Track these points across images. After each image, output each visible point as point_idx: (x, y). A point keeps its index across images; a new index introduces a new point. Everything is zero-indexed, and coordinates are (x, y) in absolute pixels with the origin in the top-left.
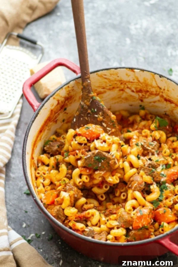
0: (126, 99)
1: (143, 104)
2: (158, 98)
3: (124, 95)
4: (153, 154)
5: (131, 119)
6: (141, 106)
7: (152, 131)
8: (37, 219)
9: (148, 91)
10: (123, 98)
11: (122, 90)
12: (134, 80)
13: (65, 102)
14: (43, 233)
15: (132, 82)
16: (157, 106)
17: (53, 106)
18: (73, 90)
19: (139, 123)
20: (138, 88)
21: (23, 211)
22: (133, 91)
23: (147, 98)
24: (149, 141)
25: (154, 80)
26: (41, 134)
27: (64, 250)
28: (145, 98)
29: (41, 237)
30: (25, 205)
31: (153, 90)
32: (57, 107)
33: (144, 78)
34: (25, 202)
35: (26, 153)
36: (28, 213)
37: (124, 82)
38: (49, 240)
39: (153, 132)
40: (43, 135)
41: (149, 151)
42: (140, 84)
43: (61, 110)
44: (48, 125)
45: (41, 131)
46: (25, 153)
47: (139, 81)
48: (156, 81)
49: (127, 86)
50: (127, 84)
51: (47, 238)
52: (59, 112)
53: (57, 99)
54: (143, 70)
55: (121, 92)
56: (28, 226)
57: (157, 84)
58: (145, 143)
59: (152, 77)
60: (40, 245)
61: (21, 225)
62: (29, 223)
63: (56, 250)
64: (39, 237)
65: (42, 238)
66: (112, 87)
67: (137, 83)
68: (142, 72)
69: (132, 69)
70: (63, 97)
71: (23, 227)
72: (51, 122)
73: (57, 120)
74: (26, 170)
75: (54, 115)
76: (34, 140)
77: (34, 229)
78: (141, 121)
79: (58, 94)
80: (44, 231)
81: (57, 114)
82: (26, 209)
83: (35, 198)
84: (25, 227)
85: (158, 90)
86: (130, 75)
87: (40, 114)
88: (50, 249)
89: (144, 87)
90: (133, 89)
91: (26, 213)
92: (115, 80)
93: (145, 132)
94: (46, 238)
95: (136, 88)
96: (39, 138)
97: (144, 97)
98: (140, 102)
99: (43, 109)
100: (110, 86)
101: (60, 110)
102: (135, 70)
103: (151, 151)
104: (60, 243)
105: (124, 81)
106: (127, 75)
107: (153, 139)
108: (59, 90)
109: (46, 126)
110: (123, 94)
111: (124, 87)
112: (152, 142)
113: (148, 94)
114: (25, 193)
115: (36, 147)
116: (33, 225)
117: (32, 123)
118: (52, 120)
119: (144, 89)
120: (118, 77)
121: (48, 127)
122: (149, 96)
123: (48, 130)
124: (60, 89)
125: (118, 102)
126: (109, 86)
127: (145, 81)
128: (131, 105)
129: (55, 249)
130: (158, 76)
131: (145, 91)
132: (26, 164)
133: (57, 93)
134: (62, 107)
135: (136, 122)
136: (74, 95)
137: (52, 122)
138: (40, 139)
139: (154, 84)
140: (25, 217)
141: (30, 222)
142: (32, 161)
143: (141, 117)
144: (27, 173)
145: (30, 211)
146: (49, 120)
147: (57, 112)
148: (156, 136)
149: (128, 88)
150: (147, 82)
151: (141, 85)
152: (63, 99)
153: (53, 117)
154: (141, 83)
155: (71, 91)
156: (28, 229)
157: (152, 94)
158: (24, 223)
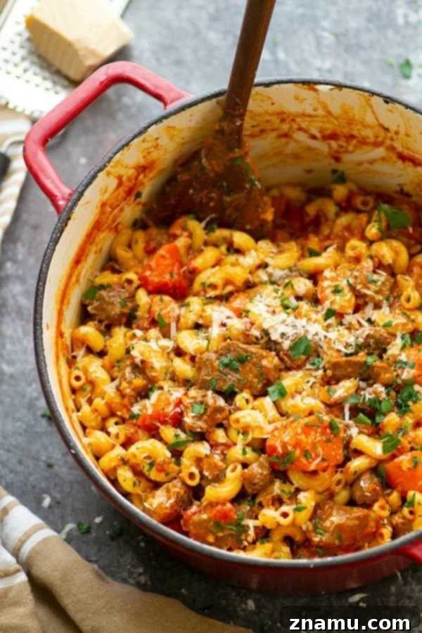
0: (296, 156)
1: (340, 167)
2: (380, 152)
3: (291, 148)
4: (378, 306)
5: (311, 210)
6: (334, 171)
7: (371, 243)
8: (79, 483)
9: (353, 137)
10: (287, 155)
11: (286, 135)
12: (315, 110)
13: (137, 178)
14: (98, 520)
15: (310, 116)
16: (378, 173)
17: (106, 191)
18: (156, 146)
19: (334, 221)
20: (326, 130)
21: (41, 464)
22: (314, 137)
23: (352, 152)
24: (365, 273)
25: (368, 108)
26: (80, 266)
27: (153, 563)
28: (347, 151)
29: (92, 531)
30: (46, 449)
31: (369, 134)
32: (116, 193)
33: (344, 105)
34: (46, 441)
35: (44, 326)
36: (56, 468)
37: (288, 117)
38: (113, 538)
39: (375, 247)
40: (83, 267)
41: (367, 300)
42: (332, 119)
43: (128, 199)
44: (97, 240)
45: (78, 261)
46: (41, 329)
47: (329, 113)
48: (373, 112)
49: (299, 125)
50: (298, 120)
51: (108, 532)
52: (121, 206)
53: (117, 175)
54: (339, 86)
55: (283, 140)
56: (56, 503)
57: (377, 119)
58: (356, 277)
59: (365, 103)
60: (92, 552)
61: (40, 501)
62: (58, 496)
63: (134, 563)
64: (88, 531)
65: (94, 535)
66: (257, 129)
67: (325, 116)
68: (337, 90)
69: (310, 84)
70: (131, 168)
71: (43, 508)
72: (104, 231)
73: (119, 223)
74: (45, 375)
75: (111, 213)
76: (62, 287)
77: (73, 510)
78: (338, 215)
79: (118, 161)
80: (99, 515)
81: (116, 211)
82: (50, 458)
83: (74, 449)
84: (50, 507)
85: (382, 133)
86: (305, 99)
87: (74, 219)
88: (118, 562)
89: (344, 127)
90: (315, 132)
91: (50, 470)
92: (267, 113)
93: (354, 248)
94: (105, 534)
95: (321, 131)
96: (74, 279)
97: (343, 150)
98: (332, 161)
99: (81, 205)
100: (253, 127)
101: (125, 199)
102: (319, 87)
103: (372, 298)
104: (142, 544)
105: (290, 114)
106: (297, 98)
107: (377, 265)
108: (121, 152)
109: (91, 244)
110: (287, 144)
111: (291, 128)
112: (374, 272)
113: (354, 142)
114: (43, 416)
115: (68, 303)
116: (70, 500)
117: (55, 246)
118: (106, 225)
119: (342, 132)
120: (273, 104)
121: (97, 245)
122: (356, 147)
123: (96, 252)
124: (122, 148)
125: (274, 165)
126: (251, 128)
127: (345, 112)
128: (309, 171)
129: (129, 561)
130: (381, 100)
131: (346, 137)
132: (44, 357)
133: (115, 159)
134: (129, 193)
135: (327, 219)
136: (158, 159)
137: (107, 231)
138: (78, 281)
139: (370, 119)
140: (46, 479)
141: (61, 492)
142: (60, 341)
143: (338, 204)
144: (49, 382)
145: (60, 463)
146: (97, 227)
147: (117, 206)
148: (383, 256)
149: (300, 129)
150: (350, 114)
151: (336, 123)
152: (131, 172)
153: (108, 218)
154: (336, 118)
155: (152, 149)
156: (56, 511)
157: (363, 142)
158: (45, 496)
